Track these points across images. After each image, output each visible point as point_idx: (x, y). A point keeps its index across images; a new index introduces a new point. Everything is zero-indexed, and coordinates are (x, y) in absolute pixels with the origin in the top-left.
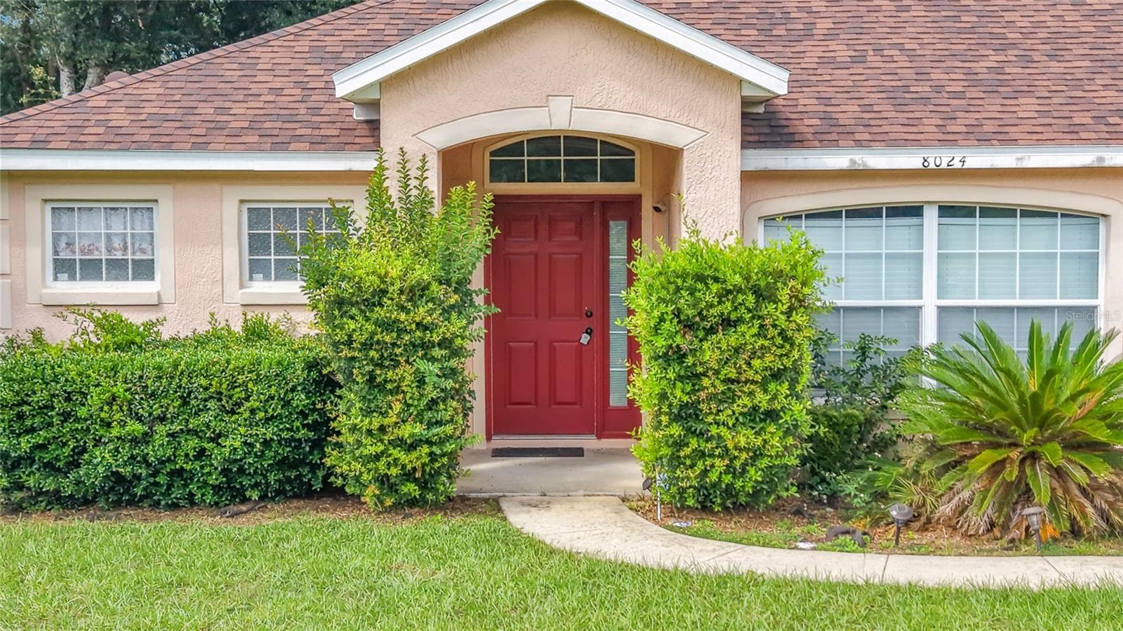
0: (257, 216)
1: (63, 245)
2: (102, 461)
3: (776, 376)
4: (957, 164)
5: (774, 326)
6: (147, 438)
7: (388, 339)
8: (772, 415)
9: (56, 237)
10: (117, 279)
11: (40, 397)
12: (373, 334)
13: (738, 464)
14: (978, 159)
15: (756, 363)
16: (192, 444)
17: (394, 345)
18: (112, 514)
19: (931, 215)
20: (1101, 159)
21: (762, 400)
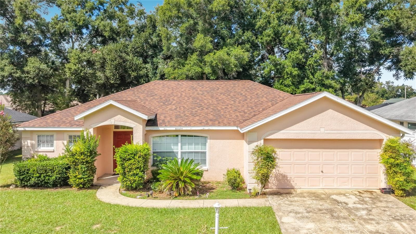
0: (70, 137)
1: (39, 141)
2: (33, 181)
3: (138, 168)
4: (181, 129)
5: (137, 160)
6: (40, 177)
7: (77, 161)
8: (137, 174)
9: (38, 140)
10: (48, 147)
11: (23, 170)
12: (74, 160)
13: (132, 182)
14: (184, 128)
15: (134, 166)
16: (47, 178)
17: (78, 162)
18: (38, 188)
19: (180, 137)
20: (204, 128)
21: (135, 172)
